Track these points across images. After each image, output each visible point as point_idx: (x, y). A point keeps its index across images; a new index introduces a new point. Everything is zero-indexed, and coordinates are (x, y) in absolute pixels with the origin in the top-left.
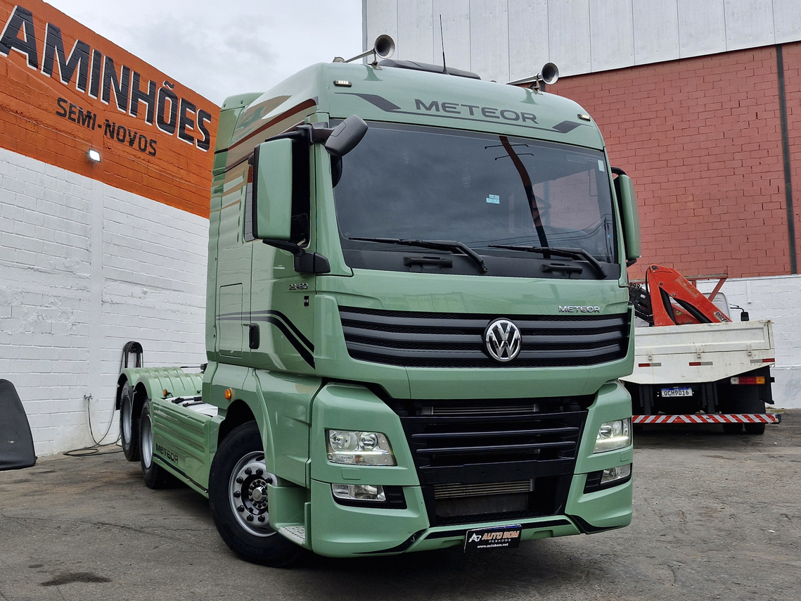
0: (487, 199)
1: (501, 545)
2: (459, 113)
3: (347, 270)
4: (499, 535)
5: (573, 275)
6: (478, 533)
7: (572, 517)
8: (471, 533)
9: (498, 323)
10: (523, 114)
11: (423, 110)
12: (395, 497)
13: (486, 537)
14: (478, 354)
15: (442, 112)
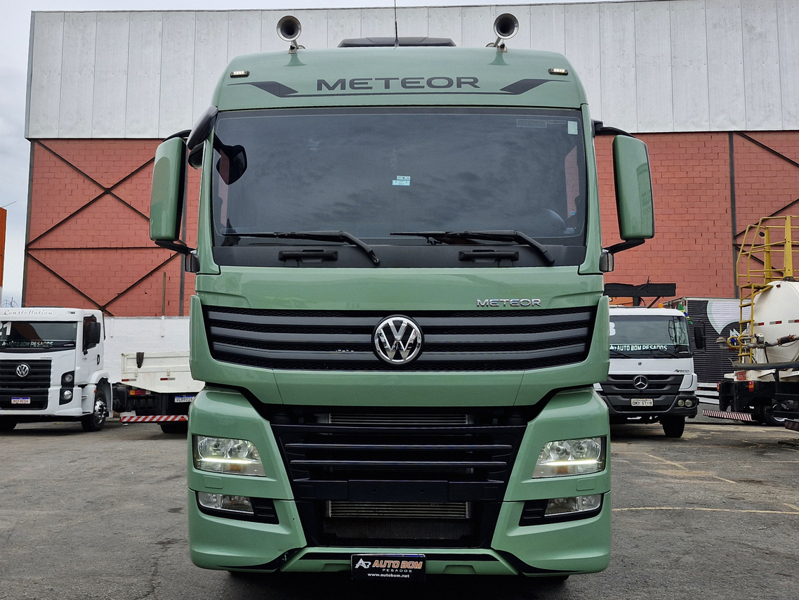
0: (394, 181)
1: (399, 576)
2: (371, 88)
3: (215, 267)
4: (395, 564)
5: (502, 262)
6: (366, 558)
7: (498, 552)
8: (356, 558)
9: (390, 321)
10: (459, 79)
11: (325, 90)
12: (264, 510)
13: (376, 564)
14: (368, 356)
15: (348, 90)
